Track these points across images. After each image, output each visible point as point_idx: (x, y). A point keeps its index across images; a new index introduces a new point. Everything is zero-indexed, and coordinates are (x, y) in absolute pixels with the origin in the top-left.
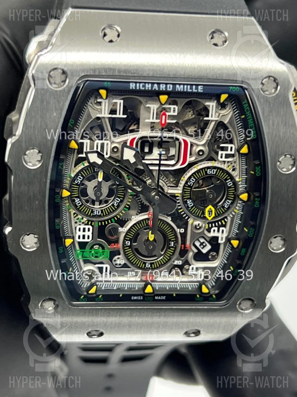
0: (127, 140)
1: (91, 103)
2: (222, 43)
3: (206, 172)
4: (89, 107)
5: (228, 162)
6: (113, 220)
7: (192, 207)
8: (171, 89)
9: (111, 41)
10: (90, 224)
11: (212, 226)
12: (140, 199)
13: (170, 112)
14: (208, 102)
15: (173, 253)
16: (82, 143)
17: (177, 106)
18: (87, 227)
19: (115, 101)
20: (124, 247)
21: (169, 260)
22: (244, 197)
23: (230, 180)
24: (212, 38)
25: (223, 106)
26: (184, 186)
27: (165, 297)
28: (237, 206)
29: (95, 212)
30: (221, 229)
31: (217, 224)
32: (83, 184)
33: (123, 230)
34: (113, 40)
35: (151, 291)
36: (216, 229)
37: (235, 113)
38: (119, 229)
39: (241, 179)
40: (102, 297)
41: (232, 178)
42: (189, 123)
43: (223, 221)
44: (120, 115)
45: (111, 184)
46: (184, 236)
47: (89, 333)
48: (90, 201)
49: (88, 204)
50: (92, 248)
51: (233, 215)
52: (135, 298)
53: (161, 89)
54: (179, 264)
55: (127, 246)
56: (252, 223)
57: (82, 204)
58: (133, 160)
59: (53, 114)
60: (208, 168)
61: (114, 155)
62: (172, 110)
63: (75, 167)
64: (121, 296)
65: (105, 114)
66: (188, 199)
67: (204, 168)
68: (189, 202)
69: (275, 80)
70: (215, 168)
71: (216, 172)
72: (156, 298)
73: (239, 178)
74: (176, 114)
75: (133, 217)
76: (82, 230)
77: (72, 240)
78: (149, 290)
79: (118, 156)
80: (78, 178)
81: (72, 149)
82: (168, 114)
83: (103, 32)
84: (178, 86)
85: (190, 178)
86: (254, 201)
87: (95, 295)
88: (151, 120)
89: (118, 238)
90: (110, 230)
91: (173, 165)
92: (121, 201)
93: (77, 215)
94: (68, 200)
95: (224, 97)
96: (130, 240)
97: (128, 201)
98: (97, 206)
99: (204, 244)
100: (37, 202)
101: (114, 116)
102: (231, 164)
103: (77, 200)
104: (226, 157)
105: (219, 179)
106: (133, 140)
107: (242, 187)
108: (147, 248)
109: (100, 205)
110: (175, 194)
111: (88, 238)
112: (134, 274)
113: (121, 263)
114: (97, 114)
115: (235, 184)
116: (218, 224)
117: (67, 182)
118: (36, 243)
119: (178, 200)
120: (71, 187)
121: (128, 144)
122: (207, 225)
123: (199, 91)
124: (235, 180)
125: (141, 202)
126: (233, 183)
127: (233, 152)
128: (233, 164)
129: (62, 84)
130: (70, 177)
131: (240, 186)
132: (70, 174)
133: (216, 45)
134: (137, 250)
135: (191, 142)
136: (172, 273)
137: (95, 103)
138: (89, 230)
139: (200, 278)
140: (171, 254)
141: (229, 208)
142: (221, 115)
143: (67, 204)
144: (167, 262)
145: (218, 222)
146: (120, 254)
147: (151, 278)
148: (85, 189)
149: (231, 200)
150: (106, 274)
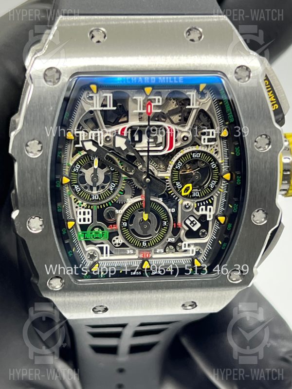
0: (118, 130)
1: (84, 98)
2: (198, 39)
3: (191, 156)
4: (82, 102)
5: (211, 146)
6: (109, 203)
7: (181, 189)
8: (154, 82)
9: (98, 42)
10: (89, 207)
11: (200, 205)
12: (134, 183)
13: (155, 102)
14: (189, 91)
15: (167, 232)
16: (78, 134)
17: (161, 96)
18: (87, 211)
19: (105, 95)
20: (121, 228)
21: (163, 238)
22: (227, 176)
23: (213, 162)
24: (189, 35)
25: (202, 94)
26: (173, 169)
28: (221, 185)
29: (93, 197)
30: (209, 207)
31: (204, 203)
32: (81, 172)
33: (120, 212)
34: (100, 41)
35: (148, 267)
36: (204, 207)
37: (214, 101)
38: (116, 211)
39: (223, 160)
41: (215, 160)
42: (173, 112)
43: (210, 200)
44: (110, 107)
45: (106, 170)
46: (175, 215)
47: (95, 308)
48: (89, 187)
49: (87, 190)
50: (93, 230)
51: (218, 194)
53: (145, 82)
54: (172, 241)
55: (124, 227)
56: (236, 199)
57: (81, 190)
58: (124, 147)
59: (50, 107)
60: (193, 152)
61: (107, 144)
62: (157, 100)
63: (73, 157)
64: (121, 272)
66: (176, 181)
67: (190, 152)
68: (178, 184)
69: (247, 68)
70: (199, 152)
71: (201, 156)
72: (153, 273)
73: (222, 160)
74: (160, 104)
75: (127, 200)
76: (82, 213)
77: (74, 223)
78: (146, 266)
79: (111, 145)
80: (76, 167)
81: (69, 140)
82: (153, 104)
83: (91, 35)
84: (160, 78)
85: (177, 162)
86: (236, 179)
87: (97, 273)
88: (139, 111)
89: (116, 220)
90: (108, 213)
91: (161, 151)
92: (117, 186)
93: (77, 200)
94: (69, 186)
95: (202, 86)
96: (127, 221)
97: (123, 186)
98: (95, 192)
99: (194, 223)
100: (40, 188)
101: (105, 108)
102: (214, 147)
103: (76, 187)
104: (208, 141)
105: (203, 162)
106: (123, 130)
107: (224, 168)
108: (142, 228)
109: (97, 191)
110: (164, 177)
111: (89, 221)
112: (132, 252)
113: (120, 243)
114: (90, 107)
115: (218, 165)
117: (66, 171)
118: (41, 226)
119: (168, 182)
120: (70, 175)
121: (119, 133)
122: (196, 204)
123: (180, 82)
124: (218, 162)
125: (134, 186)
126: (216, 165)
127: (214, 137)
128: (216, 148)
129: (57, 81)
130: (69, 165)
131: (223, 167)
132: (69, 162)
133: (192, 40)
134: (133, 230)
135: (176, 129)
136: (166, 250)
137: (88, 98)
138: (89, 214)
139: (193, 253)
140: (165, 233)
141: (214, 188)
142: (201, 103)
143: (68, 191)
144: (161, 240)
145: (205, 201)
146: (118, 235)
147: (147, 255)
148: (83, 177)
149: (216, 180)
150: (107, 253)
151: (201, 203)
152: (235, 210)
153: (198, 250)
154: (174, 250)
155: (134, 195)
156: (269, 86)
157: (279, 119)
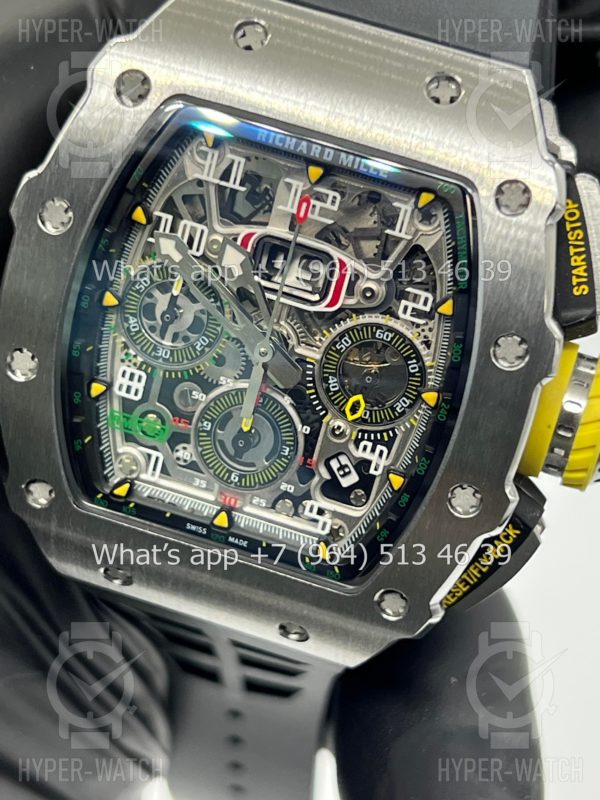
0: (238, 235)
1: (191, 152)
2: (448, 100)
3: (374, 334)
4: (186, 158)
5: (418, 326)
7: (335, 393)
8: (330, 159)
9: (248, 48)
10: (144, 368)
11: (363, 436)
13: (325, 202)
14: (399, 200)
15: (285, 469)
16: (160, 218)
17: (341, 194)
18: (138, 373)
19: (230, 156)
20: (198, 431)
21: (273, 479)
22: (431, 397)
23: (414, 361)
25: (426, 216)
26: (328, 348)
27: (246, 542)
28: (417, 412)
29: (160, 352)
30: (379, 448)
31: (372, 436)
32: (150, 296)
33: (202, 398)
34: (253, 47)
35: (225, 524)
36: (370, 445)
38: (194, 393)
39: (435, 363)
40: (134, 507)
41: (419, 358)
42: (365, 235)
43: (385, 434)
44: (234, 184)
45: (199, 309)
46: (311, 440)
49: (152, 334)
50: (144, 415)
51: (405, 427)
52: (194, 528)
53: (312, 154)
54: (288, 490)
55: (204, 431)
56: (429, 449)
57: (141, 330)
58: (238, 272)
60: (379, 326)
61: (211, 256)
62: (330, 199)
64: (168, 515)
65: (208, 175)
66: (330, 374)
67: (372, 325)
68: (332, 381)
69: (526, 190)
70: (391, 330)
71: (392, 339)
72: (231, 539)
73: (433, 361)
74: (335, 208)
75: (222, 378)
76: (128, 375)
77: (104, 388)
78: (222, 520)
80: (142, 281)
81: (139, 224)
82: (320, 204)
84: (343, 155)
85: (341, 335)
86: (440, 408)
87: (122, 500)
88: (288, 209)
89: (192, 411)
91: (313, 303)
92: (210, 345)
94: (116, 314)
95: (426, 198)
96: (213, 421)
98: (167, 342)
99: (347, 470)
101: (223, 183)
102: (423, 330)
103: (132, 321)
104: (414, 315)
105: (396, 355)
106: (249, 236)
107: (433, 379)
108: (235, 442)
109: (172, 341)
110: (306, 357)
111: (136, 394)
112: (205, 486)
113: (187, 459)
114: (197, 173)
115: (423, 369)
116: (376, 437)
117: (119, 282)
119: (310, 369)
120: (125, 293)
121: (239, 242)
122: (355, 433)
123: (381, 174)
124: (423, 363)
126: (419, 367)
127: (427, 309)
128: (427, 333)
129: (139, 100)
130: (128, 275)
131: (431, 377)
133: (436, 100)
134: (222, 443)
136: (278, 506)
137: (197, 153)
138: (139, 380)
139: (323, 529)
140: (282, 469)
141: (403, 413)
142: (420, 233)
143: (113, 323)
144: (270, 481)
145: (375, 432)
146: (188, 442)
147: (233, 501)
148: (153, 306)
149: (411, 399)
150: (154, 469)
151: (366, 435)
152: (421, 470)
153: (336, 527)
154: (293, 510)
155: (241, 373)
156: (582, 243)
157: (582, 317)
